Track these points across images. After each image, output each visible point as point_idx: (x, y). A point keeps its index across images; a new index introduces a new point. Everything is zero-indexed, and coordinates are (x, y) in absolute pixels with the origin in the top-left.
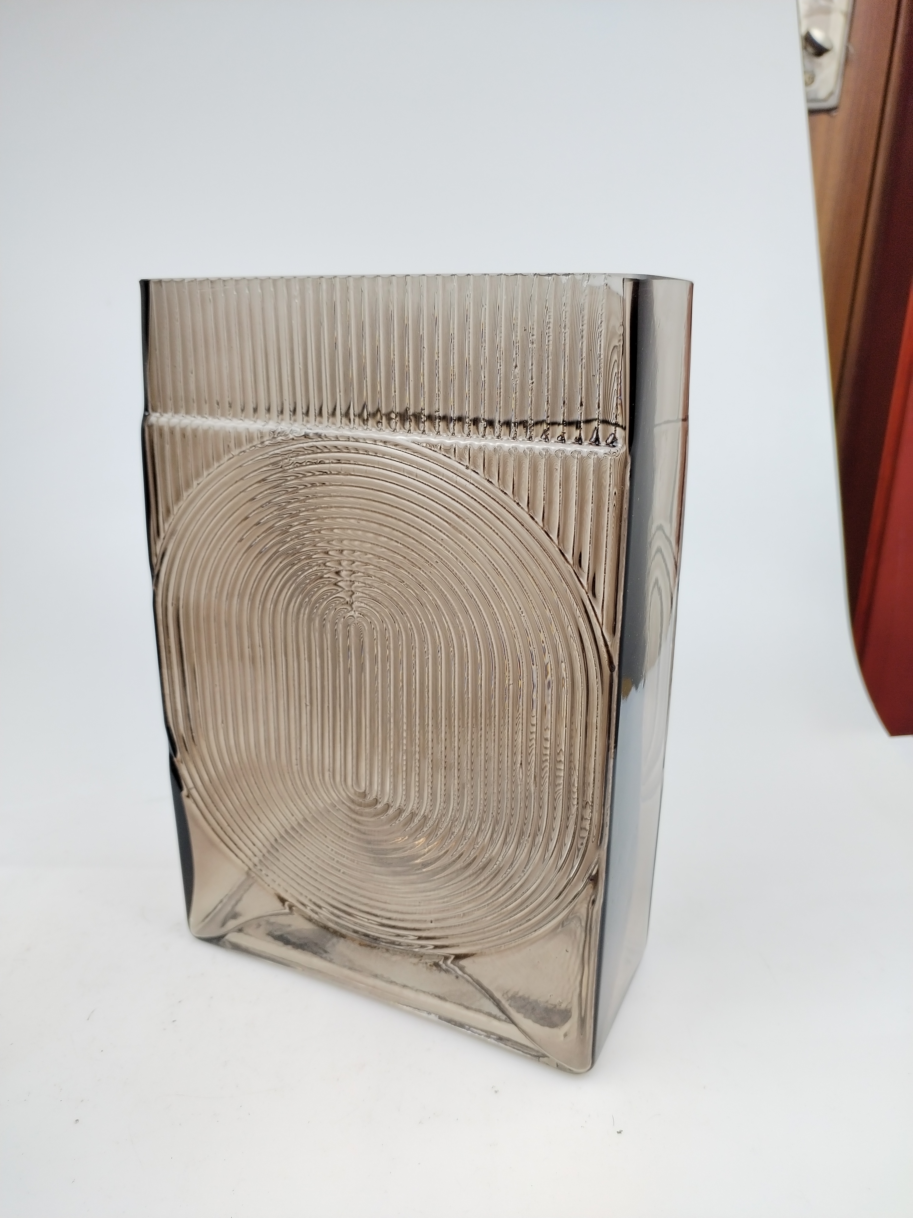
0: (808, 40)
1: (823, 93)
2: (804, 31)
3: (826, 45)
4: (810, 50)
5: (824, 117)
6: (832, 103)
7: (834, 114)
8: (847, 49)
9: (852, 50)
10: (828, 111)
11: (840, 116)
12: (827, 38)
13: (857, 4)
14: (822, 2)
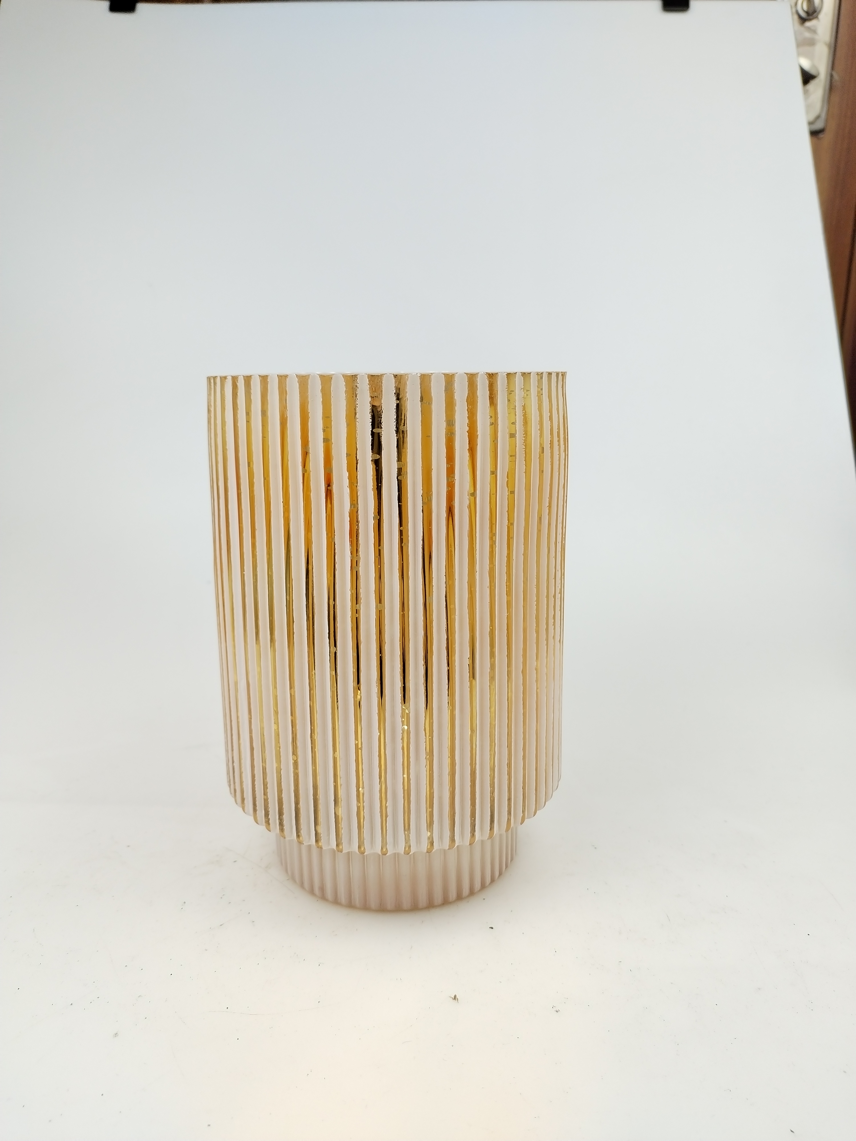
3: (813, 72)
6: (819, 126)
7: (821, 135)
8: (832, 76)
9: (836, 76)
10: (815, 133)
11: (827, 138)
12: (814, 66)
13: (840, 35)
14: (807, 35)
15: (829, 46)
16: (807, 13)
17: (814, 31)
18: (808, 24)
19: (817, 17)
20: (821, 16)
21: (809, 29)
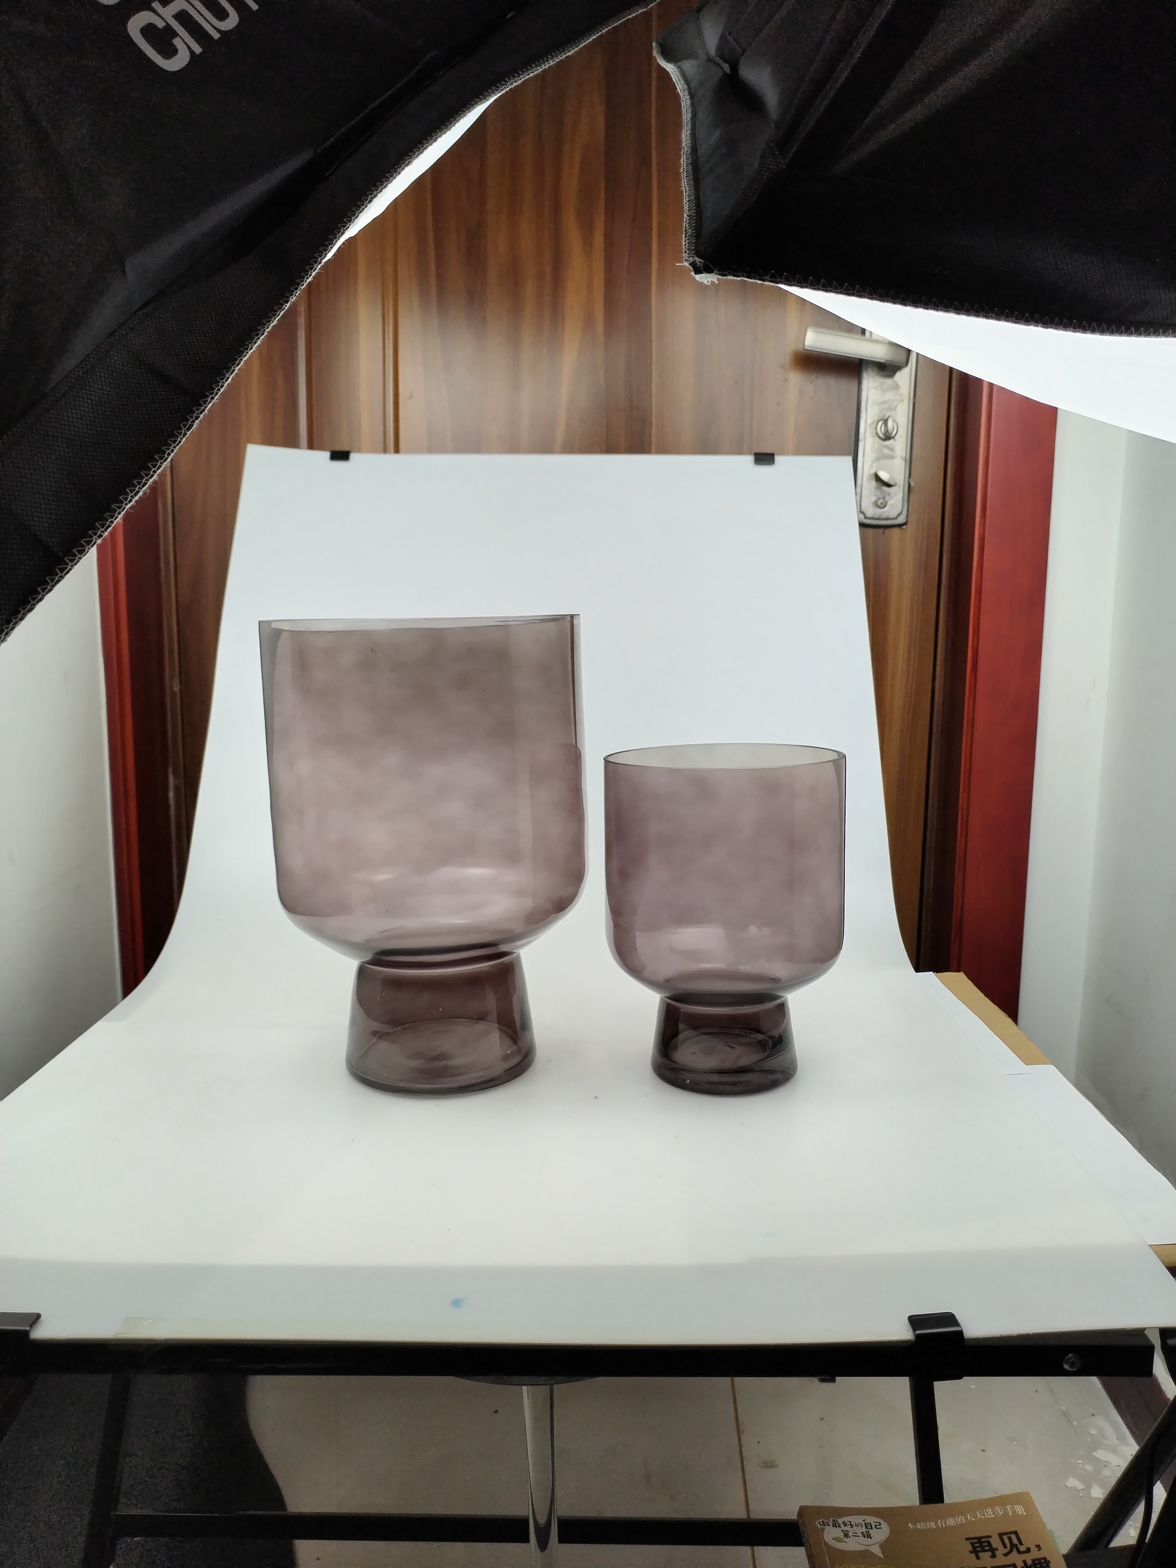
0: (878, 478)
1: (893, 514)
2: (873, 471)
3: (891, 483)
4: (880, 484)
5: (897, 530)
6: (901, 520)
7: (904, 527)
8: (909, 485)
9: (912, 484)
10: (900, 526)
11: (910, 530)
12: (891, 477)
13: (914, 450)
14: (886, 451)
15: (905, 460)
16: (885, 434)
17: (892, 449)
18: (887, 443)
19: (893, 437)
20: (896, 437)
21: (887, 447)
